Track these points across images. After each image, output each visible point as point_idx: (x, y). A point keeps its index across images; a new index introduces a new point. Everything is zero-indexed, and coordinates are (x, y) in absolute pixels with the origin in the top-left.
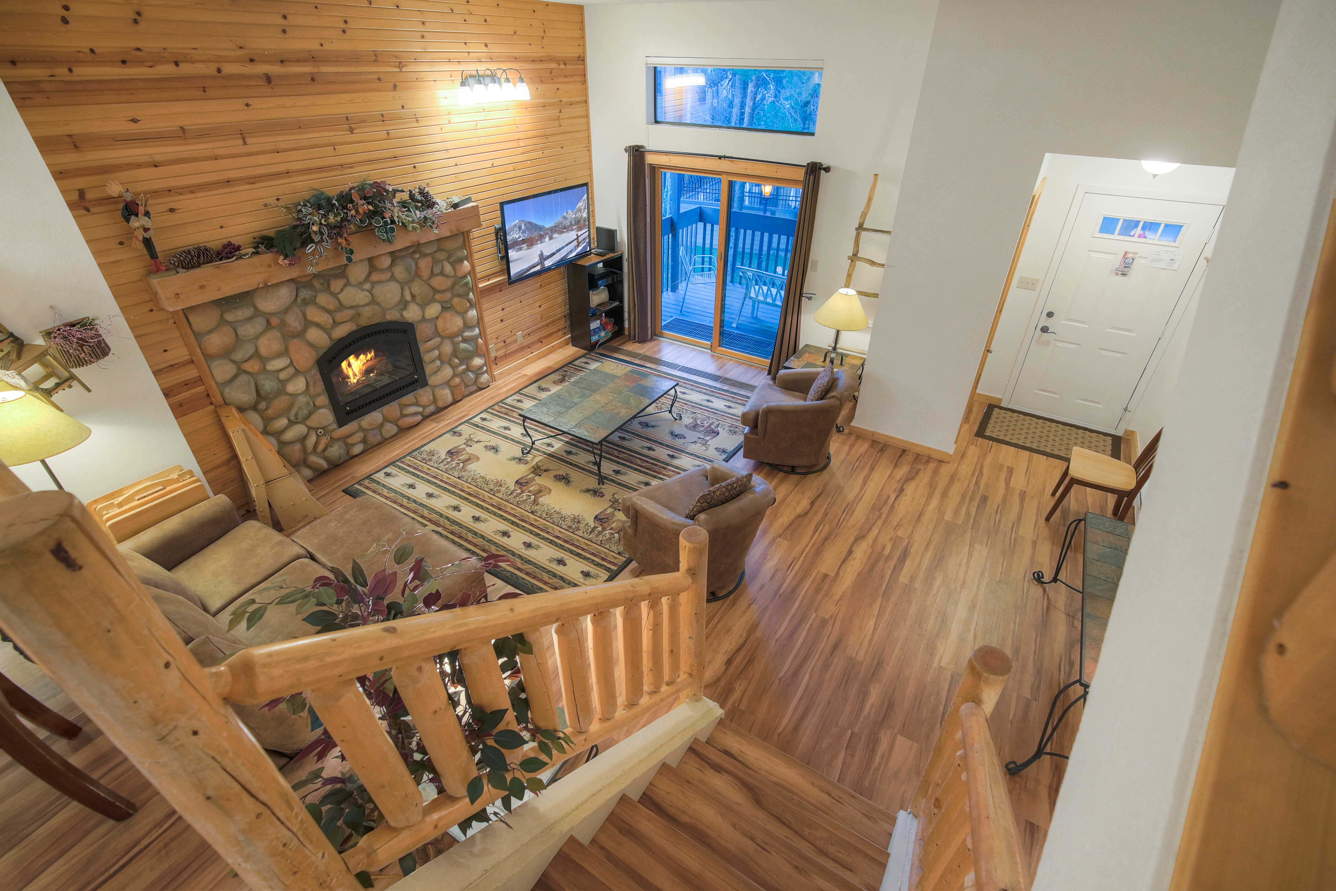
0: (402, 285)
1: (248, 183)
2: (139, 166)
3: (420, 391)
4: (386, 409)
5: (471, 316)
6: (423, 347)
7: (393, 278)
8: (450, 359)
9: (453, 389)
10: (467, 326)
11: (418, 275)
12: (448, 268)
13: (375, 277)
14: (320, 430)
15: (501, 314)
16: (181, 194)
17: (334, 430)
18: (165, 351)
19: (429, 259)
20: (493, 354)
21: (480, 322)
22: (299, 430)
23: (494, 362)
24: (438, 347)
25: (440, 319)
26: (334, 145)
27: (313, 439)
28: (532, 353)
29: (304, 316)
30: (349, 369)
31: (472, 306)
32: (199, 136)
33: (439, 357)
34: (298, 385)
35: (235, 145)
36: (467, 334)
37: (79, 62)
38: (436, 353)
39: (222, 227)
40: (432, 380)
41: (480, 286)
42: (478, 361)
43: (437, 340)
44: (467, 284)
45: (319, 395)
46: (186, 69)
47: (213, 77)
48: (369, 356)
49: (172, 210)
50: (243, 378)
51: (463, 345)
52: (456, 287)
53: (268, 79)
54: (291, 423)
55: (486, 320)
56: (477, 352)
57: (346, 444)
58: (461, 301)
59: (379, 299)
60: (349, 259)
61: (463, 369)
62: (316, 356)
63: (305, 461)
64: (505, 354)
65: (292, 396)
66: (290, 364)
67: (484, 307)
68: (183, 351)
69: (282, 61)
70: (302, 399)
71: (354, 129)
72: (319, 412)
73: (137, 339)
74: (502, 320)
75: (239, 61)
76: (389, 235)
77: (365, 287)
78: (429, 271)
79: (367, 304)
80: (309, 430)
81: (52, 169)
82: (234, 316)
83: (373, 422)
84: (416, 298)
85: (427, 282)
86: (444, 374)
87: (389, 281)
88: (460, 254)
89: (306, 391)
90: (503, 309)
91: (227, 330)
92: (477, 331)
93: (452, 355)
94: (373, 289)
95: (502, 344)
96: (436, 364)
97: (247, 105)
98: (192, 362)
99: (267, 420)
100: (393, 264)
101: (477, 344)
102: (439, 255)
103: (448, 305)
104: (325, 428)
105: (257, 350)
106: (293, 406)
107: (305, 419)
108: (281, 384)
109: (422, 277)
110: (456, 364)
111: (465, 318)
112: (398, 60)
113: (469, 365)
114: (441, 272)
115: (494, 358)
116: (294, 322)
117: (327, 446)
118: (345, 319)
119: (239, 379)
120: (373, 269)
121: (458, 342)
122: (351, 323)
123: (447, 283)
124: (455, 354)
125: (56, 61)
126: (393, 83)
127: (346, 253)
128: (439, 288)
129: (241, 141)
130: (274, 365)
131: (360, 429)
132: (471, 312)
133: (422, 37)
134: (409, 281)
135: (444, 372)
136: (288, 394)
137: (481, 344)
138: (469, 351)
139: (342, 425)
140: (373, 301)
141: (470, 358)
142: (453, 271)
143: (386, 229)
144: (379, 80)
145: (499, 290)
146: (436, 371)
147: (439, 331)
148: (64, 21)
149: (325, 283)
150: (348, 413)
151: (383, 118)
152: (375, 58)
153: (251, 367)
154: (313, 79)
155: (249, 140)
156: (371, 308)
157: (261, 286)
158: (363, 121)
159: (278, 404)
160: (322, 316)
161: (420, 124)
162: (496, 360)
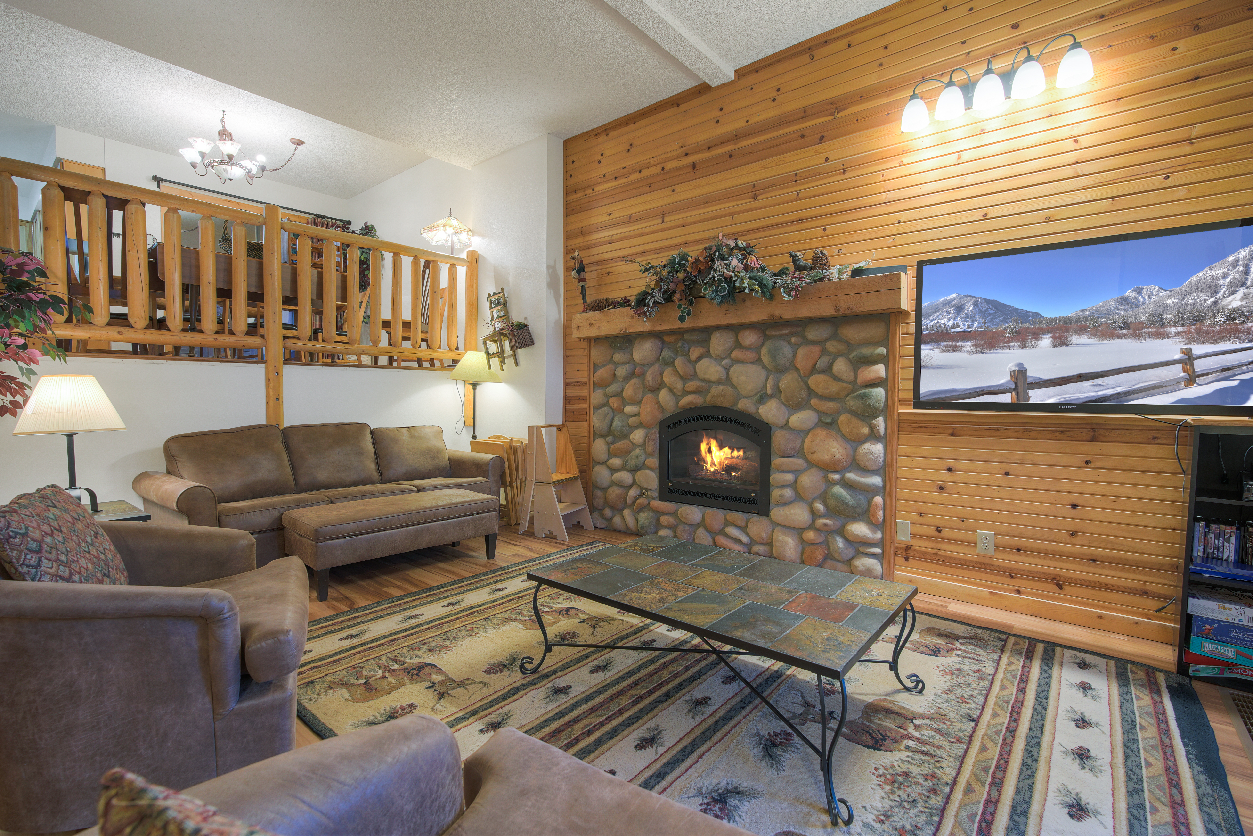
0: (769, 371)
1: (656, 253)
3: (755, 518)
4: (709, 511)
5: (865, 451)
6: (777, 461)
7: (758, 361)
9: (804, 543)
10: (856, 465)
11: (792, 366)
12: (841, 366)
13: (736, 354)
14: (643, 492)
15: (944, 476)
16: (616, 262)
17: (654, 499)
18: (578, 370)
19: (816, 349)
20: (903, 537)
21: (886, 468)
22: (626, 477)
23: (903, 552)
24: (797, 473)
25: (810, 434)
26: (732, 215)
27: (633, 493)
28: (1018, 592)
29: (662, 375)
30: (708, 454)
31: (874, 436)
32: (637, 220)
33: (794, 485)
34: (638, 436)
35: (657, 224)
36: (851, 476)
37: (598, 184)
38: (789, 477)
39: (630, 287)
40: (777, 513)
41: (900, 411)
42: (860, 529)
43: (798, 462)
44: (864, 397)
45: (651, 455)
46: (646, 173)
47: (658, 175)
48: (736, 453)
49: (609, 273)
50: (605, 409)
51: (838, 490)
52: (848, 398)
53: (694, 166)
54: (623, 468)
55: (901, 472)
56: (866, 515)
57: (658, 519)
58: (855, 421)
59: (735, 380)
60: (682, 319)
61: (825, 525)
62: (660, 417)
63: (622, 510)
64: (936, 554)
65: (633, 444)
66: (637, 415)
67: (903, 449)
68: (586, 374)
69: (709, 148)
70: (637, 451)
71: (759, 195)
72: (648, 471)
73: (566, 357)
74: (941, 488)
75: (678, 157)
76: (718, 294)
77: (724, 362)
78: (810, 364)
79: (719, 382)
80: (634, 483)
81: (568, 248)
82: (618, 356)
83: (688, 516)
84: (783, 394)
85: (804, 378)
86: (791, 514)
87: (753, 363)
88: (866, 351)
89: (643, 446)
90: (950, 470)
91: (610, 367)
92: (876, 480)
93: (816, 495)
94: (731, 366)
95: (931, 531)
96: (788, 493)
97: (673, 191)
98: (586, 384)
99: (611, 455)
100: (763, 344)
101: (869, 503)
102: (832, 346)
103: (828, 421)
104: (647, 490)
105: (622, 391)
106: (630, 452)
107: (634, 470)
108: (627, 428)
109: (797, 370)
110: (818, 511)
111: (855, 450)
112: (834, 106)
113: (843, 526)
114: (828, 370)
115: (904, 546)
116: (650, 377)
117: (641, 509)
118: (691, 390)
119: (603, 409)
120: (738, 345)
121: (833, 480)
122: (697, 396)
123: (834, 388)
124: (823, 497)
125: (589, 186)
126: (819, 136)
127: (683, 312)
128: (820, 391)
129: (660, 221)
130: (628, 409)
131: (674, 514)
132: (872, 446)
133: (880, 65)
134: (780, 371)
135: (792, 511)
136: (630, 441)
137: (877, 506)
138: (845, 503)
139: (662, 498)
140: (727, 380)
141: (848, 517)
142: (852, 373)
143: (717, 288)
144: (803, 136)
145: (950, 431)
146: (785, 503)
147: (806, 451)
148: (599, 162)
149: (687, 349)
150: (670, 490)
151: (796, 178)
152: (803, 114)
153: (614, 402)
154: (731, 156)
155: (666, 219)
156: (721, 388)
157: (622, 332)
158: (771, 186)
159: (621, 445)
160: (673, 379)
161: (847, 175)
162: (909, 552)
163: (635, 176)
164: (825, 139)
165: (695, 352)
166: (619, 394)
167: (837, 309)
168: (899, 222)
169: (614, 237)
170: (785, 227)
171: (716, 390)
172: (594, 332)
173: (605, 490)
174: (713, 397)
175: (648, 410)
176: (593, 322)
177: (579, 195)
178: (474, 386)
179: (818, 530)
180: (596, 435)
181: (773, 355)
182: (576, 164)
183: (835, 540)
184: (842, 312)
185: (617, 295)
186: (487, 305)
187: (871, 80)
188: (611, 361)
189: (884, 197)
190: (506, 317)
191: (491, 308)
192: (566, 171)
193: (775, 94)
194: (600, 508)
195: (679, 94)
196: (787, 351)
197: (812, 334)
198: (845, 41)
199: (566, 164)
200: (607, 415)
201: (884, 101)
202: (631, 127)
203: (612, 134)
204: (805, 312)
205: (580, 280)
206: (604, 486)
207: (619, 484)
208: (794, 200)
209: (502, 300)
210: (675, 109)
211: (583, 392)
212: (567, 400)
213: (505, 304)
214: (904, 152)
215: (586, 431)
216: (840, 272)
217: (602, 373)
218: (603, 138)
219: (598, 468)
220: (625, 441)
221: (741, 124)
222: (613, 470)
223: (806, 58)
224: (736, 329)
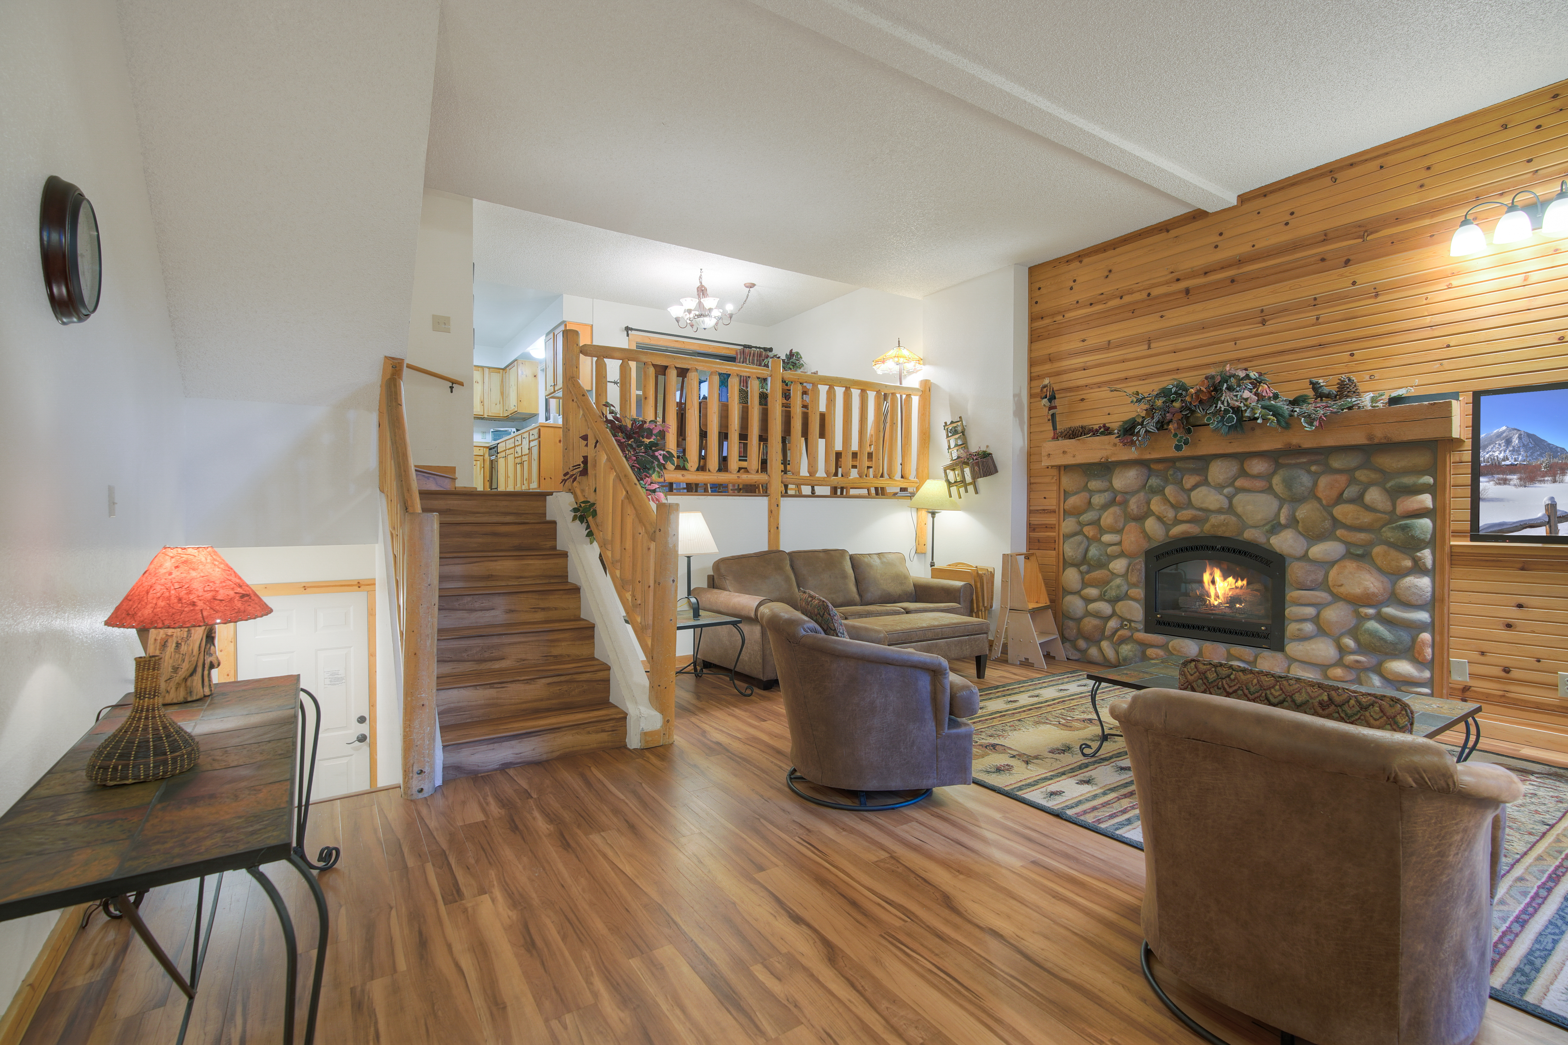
0: (1282, 501)
1: (1144, 380)
2: (1076, 370)
3: (1267, 653)
4: (1208, 644)
5: (1407, 584)
6: (1292, 594)
7: (1269, 490)
8: (1342, 635)
10: (1395, 599)
11: (1312, 494)
12: (1374, 496)
13: (1241, 482)
14: (1125, 623)
15: (1513, 613)
16: (1090, 388)
17: (1138, 631)
18: (1045, 498)
19: (1342, 479)
20: (1459, 676)
21: (1435, 603)
22: (1104, 608)
23: (1459, 693)
24: (1319, 606)
25: (1336, 567)
26: (1235, 341)
27: (1112, 624)
29: (1148, 503)
31: (1418, 569)
32: (1117, 346)
33: (1315, 619)
34: (1119, 565)
35: (1142, 350)
36: (1390, 611)
37: (1069, 310)
38: (1310, 611)
39: (1109, 414)
40: (1293, 648)
41: (1452, 543)
42: (1403, 667)
43: (1321, 596)
44: (1405, 528)
45: (1135, 585)
46: (1127, 299)
47: (1143, 301)
49: (1082, 400)
50: (1079, 538)
51: (1373, 625)
52: (1384, 529)
53: (1187, 291)
54: (1101, 598)
55: (1454, 607)
56: (1410, 652)
57: (1144, 653)
58: (1394, 553)
59: (1239, 510)
60: (1178, 448)
61: (1357, 661)
62: (1146, 546)
63: (1099, 642)
64: (1504, 696)
65: (1113, 573)
66: (1119, 543)
67: (1455, 584)
68: (1054, 502)
69: (1206, 273)
70: (1118, 581)
71: (1268, 320)
72: (1131, 602)
73: (1030, 484)
74: (1509, 626)
75: (1167, 283)
76: (1224, 425)
77: (1226, 491)
78: (1334, 494)
79: (1220, 511)
80: (1114, 614)
81: (1032, 375)
82: (1094, 484)
83: (1182, 649)
84: (1300, 524)
85: (1328, 508)
86: (1313, 649)
87: (1262, 492)
88: (1408, 480)
89: (1125, 575)
90: (1520, 606)
91: (1085, 495)
92: (1423, 616)
93: (1344, 630)
94: (1234, 495)
95: (1497, 671)
96: (1309, 627)
97: (1162, 317)
98: (1055, 512)
99: (1085, 584)
100: (1274, 473)
101: (1414, 640)
102: (1362, 475)
103: (1360, 552)
104: (1130, 621)
105: (1099, 519)
106: (1108, 583)
107: (1113, 601)
108: (1106, 557)
109: (1319, 500)
110: (1347, 647)
111: (1394, 584)
112: (1363, 229)
113: (1380, 664)
114: (1359, 500)
115: (1461, 687)
116: (1133, 505)
117: (1123, 641)
118: (1185, 519)
119: (1076, 538)
120: (1243, 473)
121: (1366, 614)
122: (1193, 525)
123: (1366, 518)
124: (1353, 633)
125: (1059, 313)
126: (1344, 259)
127: (1178, 441)
128: (1348, 522)
129: (1146, 347)
130: (1107, 538)
131: (1164, 647)
132: (1416, 580)
133: (1422, 186)
134: (1296, 500)
135: (1314, 646)
136: (1109, 570)
137: (1423, 643)
138: (1382, 639)
139: (1147, 630)
140: (1231, 509)
141: (1386, 654)
142: (1389, 503)
143: (1223, 417)
144: (1323, 260)
145: (1520, 565)
146: (1304, 638)
147: (1330, 583)
148: (1071, 289)
149: (1180, 477)
150: (1159, 623)
151: (1315, 302)
152: (1324, 237)
153: (1089, 531)
154: (1233, 281)
155: (1152, 345)
156: (1222, 517)
157: (1103, 460)
158: (1284, 310)
159: (1097, 574)
160: (1163, 508)
161: (1379, 299)
162: (1468, 694)
163: (1116, 302)
164: (1351, 263)
165: (1190, 481)
166: (1096, 523)
167: (1370, 437)
168: (1448, 346)
169: (1088, 364)
170: (1302, 352)
171: (1215, 519)
172: (1068, 460)
173: (1079, 620)
174: (1213, 526)
175: (1133, 539)
176: (1066, 449)
177: (1046, 321)
178: (933, 514)
179: (1348, 667)
180: (1067, 564)
181: (1288, 484)
182: (1043, 291)
183: (1370, 678)
184: (1376, 441)
185: (1095, 421)
186: (944, 433)
187: (1411, 201)
188: (1085, 488)
189: (1428, 320)
190: (964, 445)
191: (948, 436)
192: (1031, 298)
193: (1287, 218)
194: (1072, 639)
195: (1169, 220)
196: (1305, 480)
197: (1337, 463)
198: (1378, 162)
199: (1031, 291)
200: (1080, 543)
201: (1427, 222)
202: (1110, 253)
203: (1086, 260)
204: (1329, 441)
205: (1050, 408)
206: (1077, 616)
207: (1096, 615)
208: (1313, 325)
209: (959, 429)
210: (1164, 235)
211: (1051, 520)
212: (1031, 528)
213: (963, 432)
214: (1453, 274)
215: (1054, 560)
216: (1373, 400)
217: (1073, 501)
218: (1076, 264)
219: (1069, 598)
220: (1103, 571)
221: (1244, 249)
222: (1088, 600)
223: (1327, 180)
224: (1241, 458)
